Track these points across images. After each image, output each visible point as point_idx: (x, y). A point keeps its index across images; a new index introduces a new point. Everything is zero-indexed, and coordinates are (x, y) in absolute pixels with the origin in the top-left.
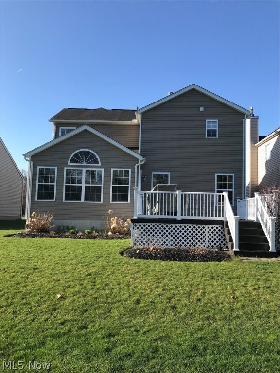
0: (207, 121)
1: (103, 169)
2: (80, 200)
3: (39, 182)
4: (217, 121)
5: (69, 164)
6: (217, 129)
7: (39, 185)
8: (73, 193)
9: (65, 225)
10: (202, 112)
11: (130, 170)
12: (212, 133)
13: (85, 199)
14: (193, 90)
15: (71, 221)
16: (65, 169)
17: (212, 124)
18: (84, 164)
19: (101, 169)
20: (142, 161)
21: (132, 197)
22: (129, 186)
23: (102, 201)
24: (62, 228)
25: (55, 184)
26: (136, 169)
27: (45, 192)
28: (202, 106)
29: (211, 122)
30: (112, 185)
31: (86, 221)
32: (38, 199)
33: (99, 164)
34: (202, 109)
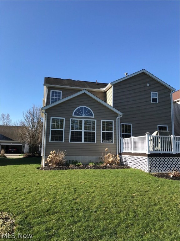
0: (151, 92)
1: (96, 120)
2: (81, 141)
3: (52, 128)
4: (157, 93)
5: (73, 116)
6: (157, 98)
7: (52, 130)
8: (76, 137)
9: (71, 160)
10: (148, 86)
11: (113, 121)
12: (154, 100)
13: (85, 141)
14: (143, 73)
15: (75, 157)
16: (71, 119)
17: (154, 95)
18: (84, 116)
19: (95, 120)
20: (120, 116)
21: (115, 139)
22: (113, 132)
23: (96, 142)
24: (68, 162)
25: (64, 130)
26: (117, 121)
27: (56, 136)
28: (148, 83)
29: (154, 93)
30: (102, 131)
31: (86, 157)
32: (51, 141)
33: (94, 117)
34: (148, 85)
